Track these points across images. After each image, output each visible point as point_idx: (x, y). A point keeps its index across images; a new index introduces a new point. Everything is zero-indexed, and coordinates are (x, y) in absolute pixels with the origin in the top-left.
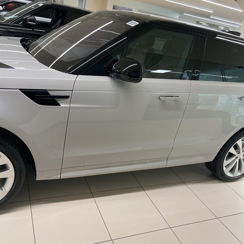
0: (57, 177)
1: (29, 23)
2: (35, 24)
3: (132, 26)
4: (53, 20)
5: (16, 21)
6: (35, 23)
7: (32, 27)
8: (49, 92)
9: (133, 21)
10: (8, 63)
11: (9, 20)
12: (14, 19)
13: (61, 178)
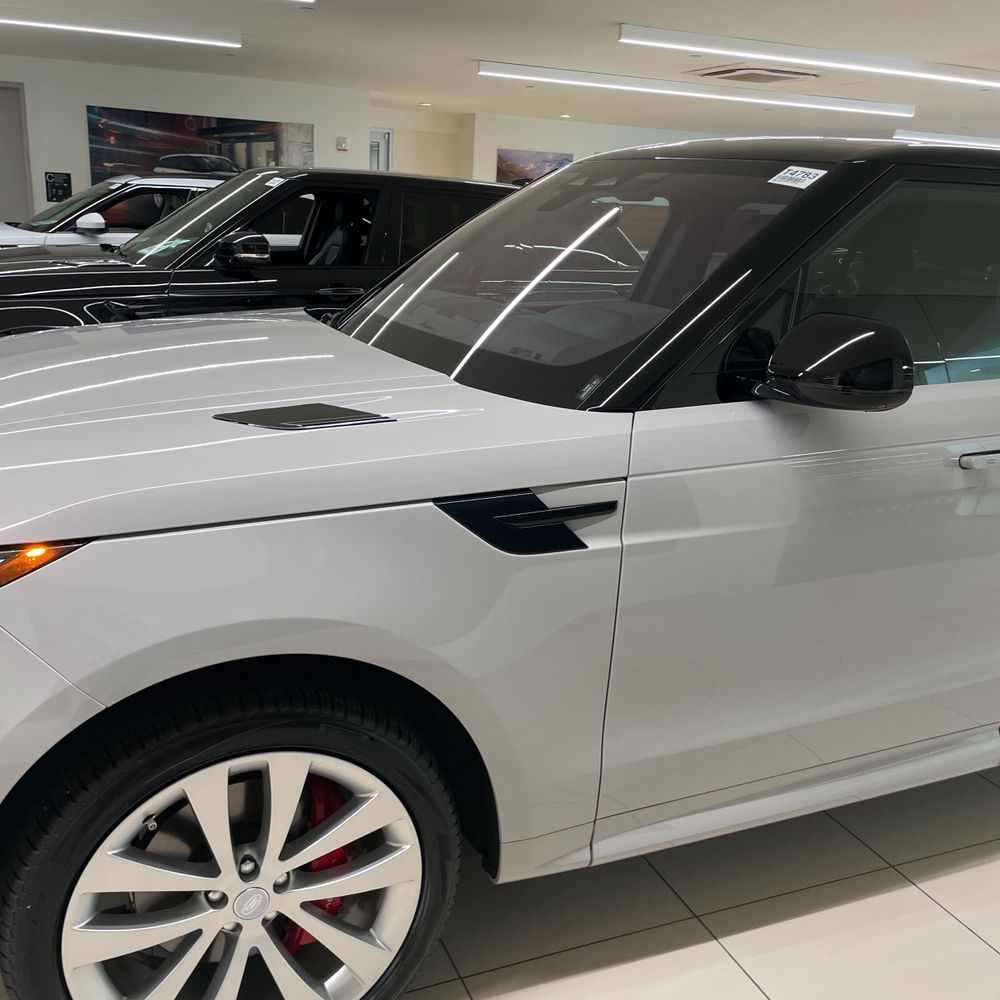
0: (579, 860)
1: (243, 255)
2: (266, 256)
3: (803, 185)
4: (310, 236)
5: (189, 260)
6: (266, 253)
7: (253, 271)
8: (544, 498)
9: (793, 168)
10: (357, 402)
11: (162, 255)
12: (179, 250)
13: (594, 864)
